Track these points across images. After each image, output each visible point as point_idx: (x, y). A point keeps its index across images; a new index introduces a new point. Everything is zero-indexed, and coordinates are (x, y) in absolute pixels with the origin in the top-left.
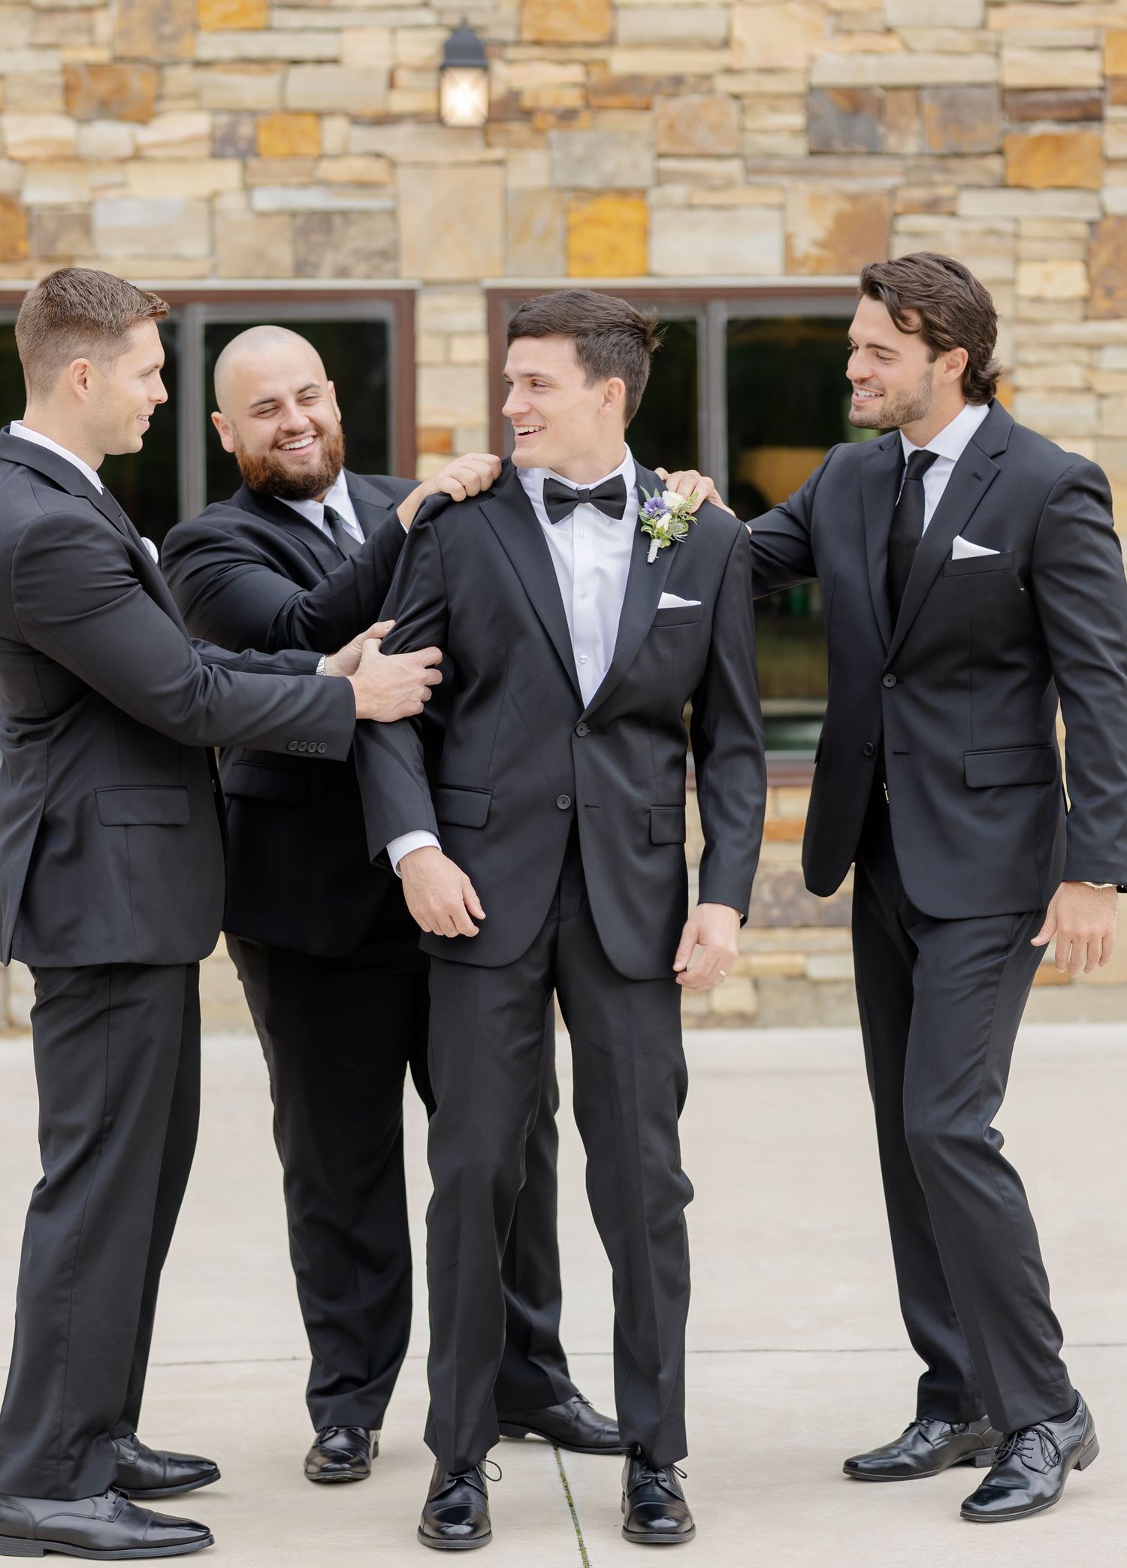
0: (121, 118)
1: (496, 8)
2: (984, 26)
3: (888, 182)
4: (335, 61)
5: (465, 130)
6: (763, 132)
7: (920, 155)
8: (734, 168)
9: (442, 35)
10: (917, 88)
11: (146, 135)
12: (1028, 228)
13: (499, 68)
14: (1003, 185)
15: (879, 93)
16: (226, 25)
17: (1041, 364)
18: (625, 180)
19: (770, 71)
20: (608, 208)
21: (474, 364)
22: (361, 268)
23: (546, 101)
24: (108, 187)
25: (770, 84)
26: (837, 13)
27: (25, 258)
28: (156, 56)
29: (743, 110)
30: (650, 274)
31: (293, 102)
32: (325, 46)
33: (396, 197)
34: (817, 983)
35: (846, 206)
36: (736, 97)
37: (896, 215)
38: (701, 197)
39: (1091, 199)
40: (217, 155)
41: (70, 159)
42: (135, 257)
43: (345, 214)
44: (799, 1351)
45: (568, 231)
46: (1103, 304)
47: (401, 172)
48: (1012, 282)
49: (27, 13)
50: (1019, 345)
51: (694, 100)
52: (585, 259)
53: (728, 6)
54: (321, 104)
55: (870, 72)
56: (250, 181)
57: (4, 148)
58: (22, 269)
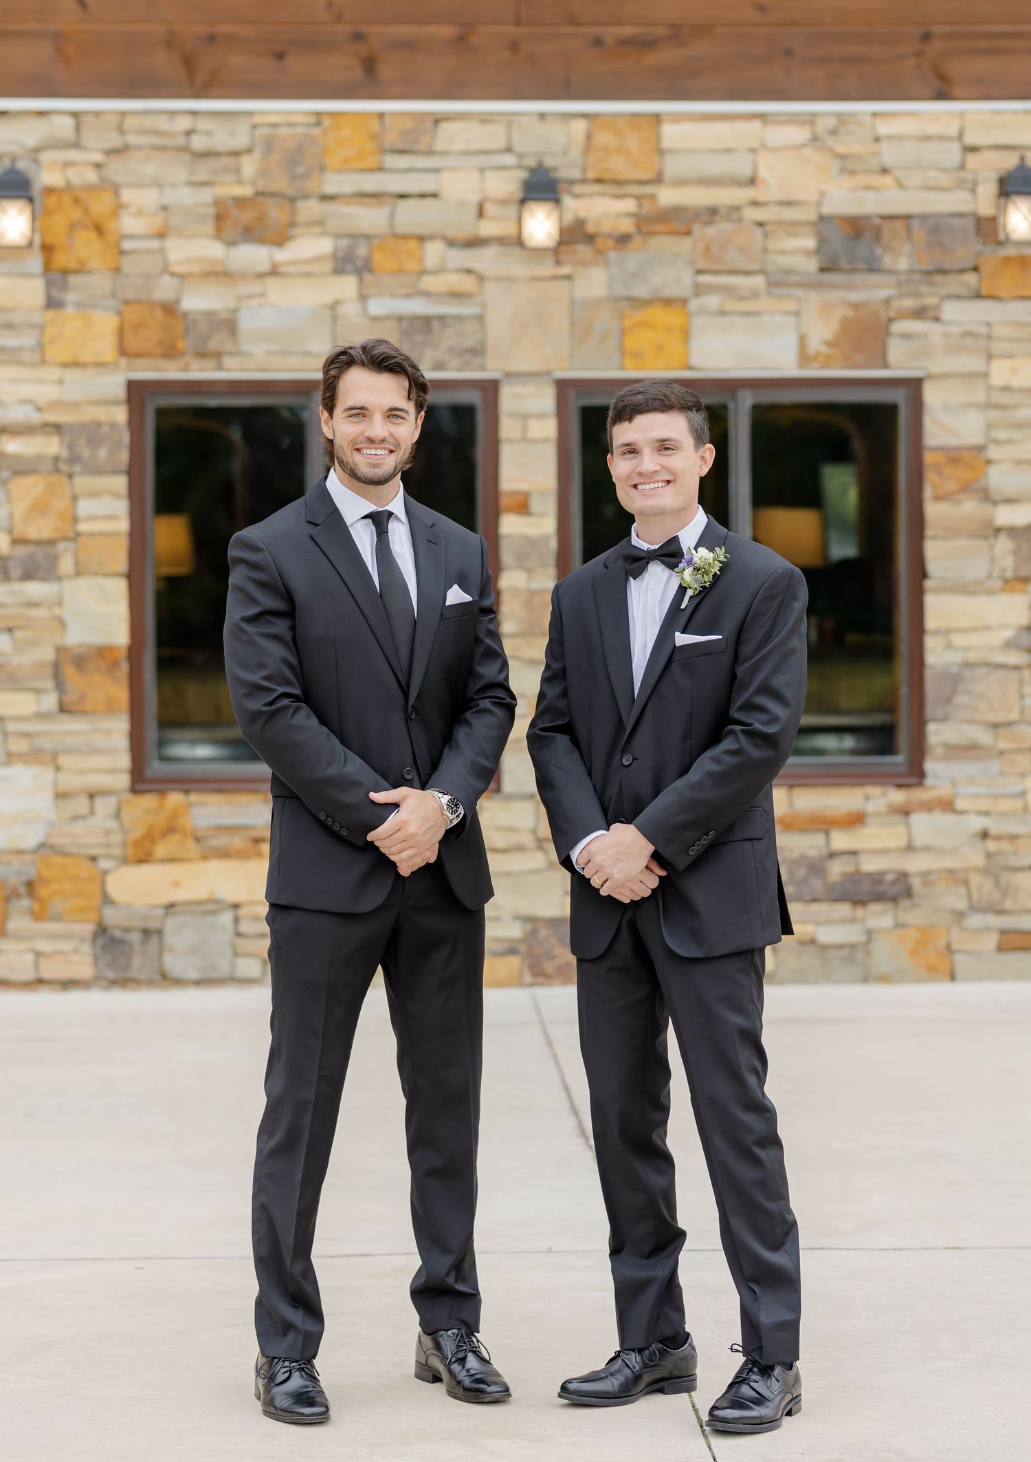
0: (261, 241)
1: (565, 152)
2: (962, 167)
3: (884, 293)
4: (434, 195)
5: (540, 251)
6: (783, 252)
7: (911, 271)
8: (758, 281)
9: (523, 175)
10: (908, 217)
11: (282, 255)
12: (997, 331)
13: (568, 201)
14: (978, 296)
15: (877, 221)
16: (347, 167)
17: (1009, 441)
18: (669, 292)
19: (788, 203)
20: (657, 315)
21: (545, 441)
22: (455, 362)
23: (606, 227)
24: (250, 296)
25: (789, 214)
26: (842, 157)
27: (183, 354)
28: (291, 192)
29: (766, 235)
30: (690, 368)
31: (400, 230)
32: (426, 183)
33: (483, 305)
34: (825, 947)
35: (850, 313)
36: (761, 224)
37: (890, 320)
38: (730, 305)
40: (338, 271)
41: (219, 274)
42: (271, 353)
43: (441, 318)
44: (849, 1249)
45: (623, 332)
47: (487, 284)
48: (985, 375)
49: (186, 157)
50: (990, 426)
51: (726, 226)
52: (638, 355)
53: (753, 151)
54: (422, 230)
55: (870, 204)
56: (365, 292)
57: (166, 265)
58: (180, 363)
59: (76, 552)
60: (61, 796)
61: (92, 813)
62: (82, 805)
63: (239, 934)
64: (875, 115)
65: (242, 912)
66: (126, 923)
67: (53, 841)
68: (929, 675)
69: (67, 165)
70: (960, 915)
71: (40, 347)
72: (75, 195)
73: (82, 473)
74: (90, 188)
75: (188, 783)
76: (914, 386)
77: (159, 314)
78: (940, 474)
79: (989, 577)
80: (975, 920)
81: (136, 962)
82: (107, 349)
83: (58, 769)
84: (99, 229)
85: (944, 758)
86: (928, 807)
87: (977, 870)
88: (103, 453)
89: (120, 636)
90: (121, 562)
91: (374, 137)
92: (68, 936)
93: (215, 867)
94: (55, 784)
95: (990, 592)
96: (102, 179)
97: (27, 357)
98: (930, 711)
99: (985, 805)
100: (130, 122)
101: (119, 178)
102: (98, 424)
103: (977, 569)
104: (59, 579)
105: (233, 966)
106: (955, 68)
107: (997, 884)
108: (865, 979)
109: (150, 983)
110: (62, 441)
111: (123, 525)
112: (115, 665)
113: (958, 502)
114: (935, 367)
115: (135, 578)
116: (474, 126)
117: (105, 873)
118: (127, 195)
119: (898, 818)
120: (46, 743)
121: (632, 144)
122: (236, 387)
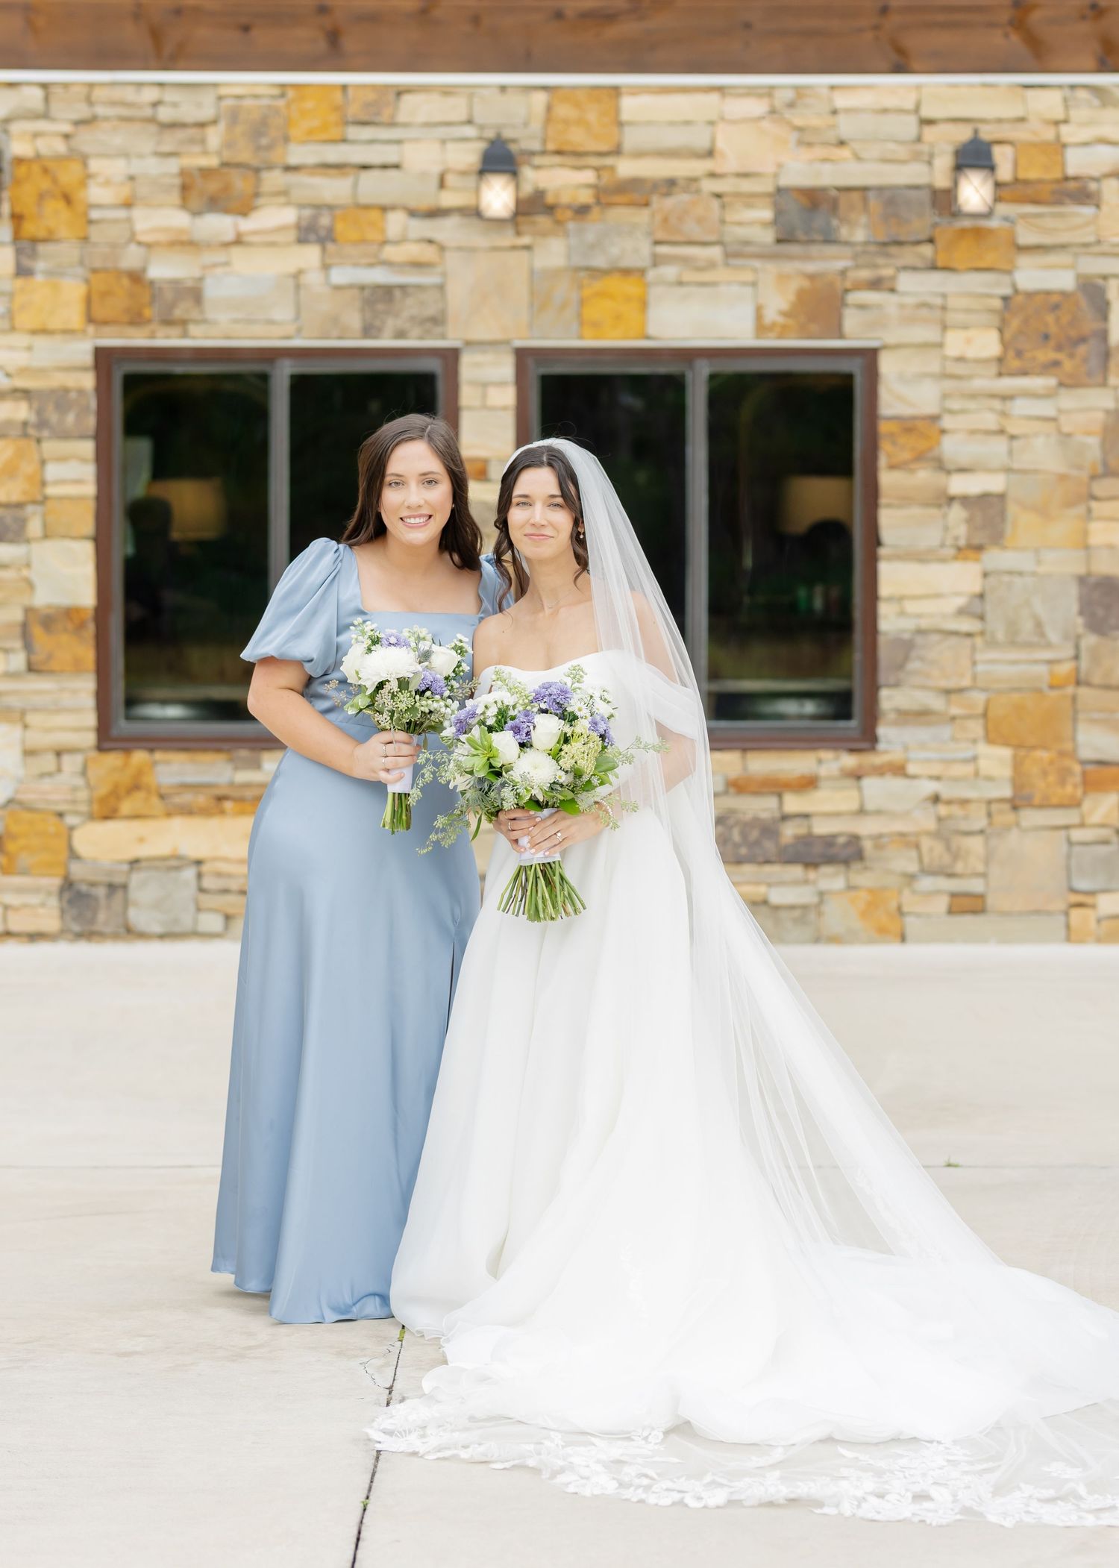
0: (227, 211)
1: (526, 124)
2: (919, 139)
3: (840, 265)
4: (397, 166)
5: (498, 221)
6: (740, 224)
7: (866, 243)
8: (715, 252)
9: (482, 146)
10: (864, 189)
11: (246, 225)
12: (951, 303)
13: (526, 173)
14: (934, 267)
15: (834, 193)
16: (311, 137)
17: (963, 411)
18: (626, 263)
19: (746, 175)
20: (614, 284)
21: (505, 408)
22: (416, 331)
23: (565, 199)
24: (215, 265)
25: (746, 186)
26: (800, 129)
27: (149, 321)
28: (255, 162)
29: (723, 207)
30: (648, 337)
31: (363, 200)
32: (389, 155)
33: (444, 274)
34: (777, 908)
35: (806, 284)
36: (718, 196)
37: (847, 291)
38: (689, 276)
39: (1006, 279)
40: (302, 241)
41: (185, 244)
42: (236, 321)
43: (403, 287)
45: (582, 302)
46: (1015, 364)
47: (448, 255)
48: (940, 345)
49: (153, 128)
50: (945, 396)
51: (685, 198)
52: (596, 325)
53: (711, 123)
54: (385, 200)
55: (827, 176)
56: (328, 261)
57: (133, 234)
58: (146, 330)
59: (44, 516)
60: (29, 753)
61: (59, 770)
62: (48, 762)
63: (202, 890)
64: (833, 88)
65: (205, 868)
66: (92, 878)
67: (21, 797)
68: (882, 641)
69: (36, 135)
70: (911, 878)
71: (10, 314)
72: (43, 164)
73: (50, 438)
74: (59, 159)
75: (154, 742)
76: (870, 356)
77: (126, 282)
78: (894, 443)
79: (943, 545)
80: (926, 883)
81: (102, 916)
82: (74, 316)
83: (26, 727)
84: (68, 199)
85: (896, 723)
86: (880, 771)
87: (928, 833)
88: (70, 418)
89: (86, 596)
90: (88, 526)
91: (337, 109)
92: (36, 890)
93: (177, 823)
94: (23, 742)
95: (943, 560)
96: (71, 150)
98: (883, 676)
99: (936, 769)
100: (98, 94)
101: (86, 148)
102: (66, 390)
103: (930, 537)
104: (28, 541)
105: (196, 921)
106: (913, 41)
107: (948, 848)
108: (817, 940)
109: (115, 937)
110: (30, 407)
111: (90, 489)
112: (81, 626)
113: (912, 471)
114: (890, 337)
115: (101, 541)
116: (435, 97)
117: (72, 829)
118: (94, 165)
119: (850, 782)
120: (14, 702)
121: (592, 116)
122: (201, 354)
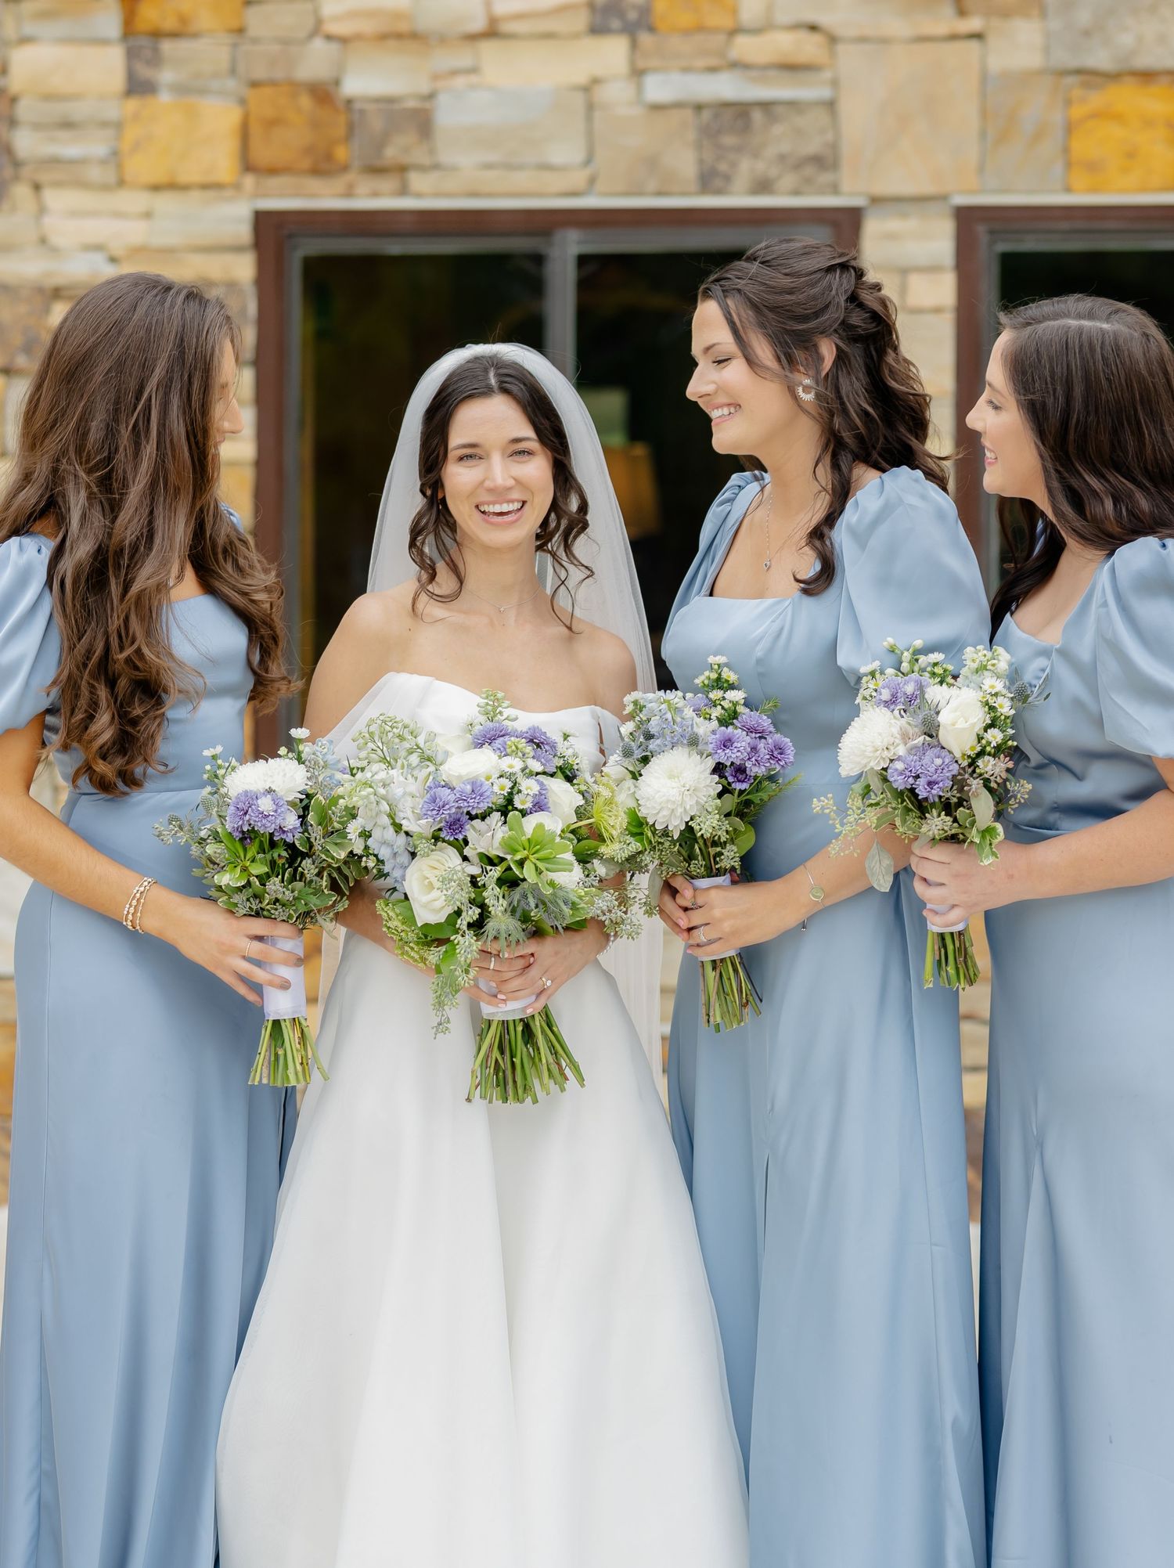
11: (505, 4)
18: (1147, 60)
20: (1127, 97)
21: (937, 310)
22: (788, 180)
24: (455, 73)
27: (345, 168)
33: (835, 83)
40: (597, 30)
41: (404, 36)
42: (489, 166)
43: (766, 106)
45: (1069, 128)
47: (841, 48)
52: (1093, 167)
56: (641, 64)
57: (319, 22)
58: (339, 183)
71: (115, 157)
77: (305, 102)
82: (222, 161)
97: (95, 174)
122: (431, 222)
